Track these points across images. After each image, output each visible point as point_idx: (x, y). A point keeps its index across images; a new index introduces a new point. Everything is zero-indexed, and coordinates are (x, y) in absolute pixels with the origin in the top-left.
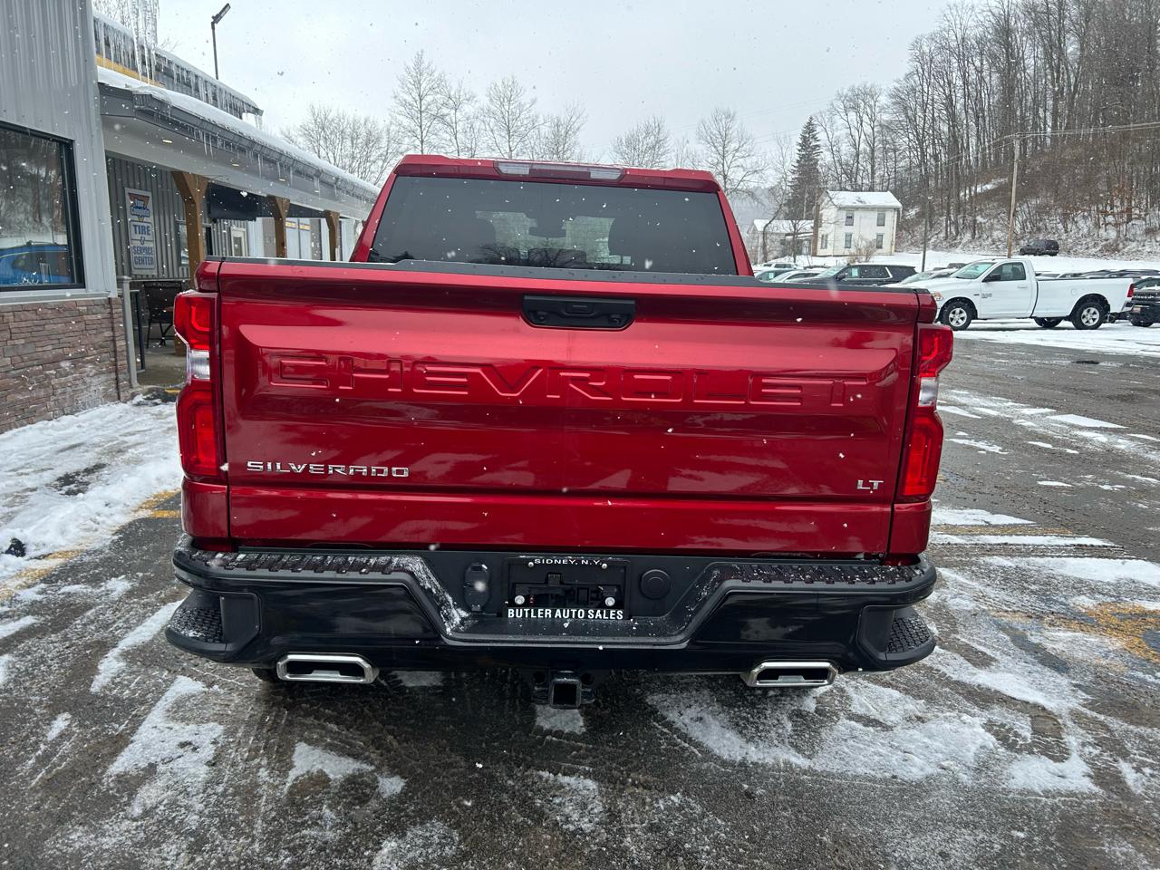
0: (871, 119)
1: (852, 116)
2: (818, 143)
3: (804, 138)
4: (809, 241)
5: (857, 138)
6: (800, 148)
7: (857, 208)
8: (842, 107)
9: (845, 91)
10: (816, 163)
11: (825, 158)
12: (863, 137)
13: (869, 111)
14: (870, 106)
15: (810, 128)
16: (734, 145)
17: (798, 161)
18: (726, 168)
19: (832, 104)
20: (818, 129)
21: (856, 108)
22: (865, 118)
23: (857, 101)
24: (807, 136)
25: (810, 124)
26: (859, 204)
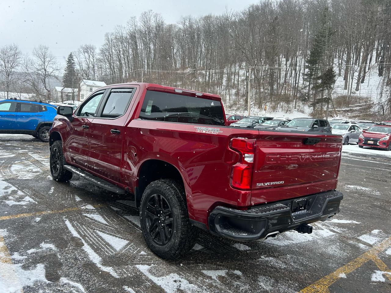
0: (93, 57)
1: (86, 54)
2: (74, 62)
3: (69, 59)
4: (77, 95)
5: (88, 62)
6: (68, 63)
7: (93, 86)
8: (83, 51)
9: (84, 46)
10: (74, 69)
11: (77, 67)
12: (90, 62)
13: (92, 54)
14: (92, 52)
15: (71, 56)
16: (47, 59)
17: (67, 67)
18: (45, 67)
19: (79, 50)
20: (74, 57)
21: (87, 52)
22: (91, 56)
23: (88, 50)
24: (70, 59)
25: (71, 55)
26: (94, 85)
